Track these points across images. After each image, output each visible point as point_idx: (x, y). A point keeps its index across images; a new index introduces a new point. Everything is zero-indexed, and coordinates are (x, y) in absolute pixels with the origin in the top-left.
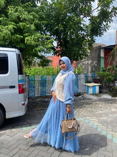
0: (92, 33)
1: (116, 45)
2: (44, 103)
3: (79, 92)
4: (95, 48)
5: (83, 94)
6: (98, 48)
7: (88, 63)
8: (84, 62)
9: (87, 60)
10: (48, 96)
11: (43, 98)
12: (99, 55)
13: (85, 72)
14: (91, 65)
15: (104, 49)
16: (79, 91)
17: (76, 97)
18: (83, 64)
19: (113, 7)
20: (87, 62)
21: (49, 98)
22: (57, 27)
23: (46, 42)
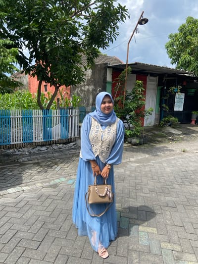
0: (90, 41)
1: (127, 66)
2: (6, 158)
3: (69, 138)
4: (99, 66)
5: (75, 140)
6: (103, 66)
7: (88, 90)
8: (83, 88)
9: (87, 85)
10: (13, 145)
11: (4, 149)
12: (105, 78)
13: (84, 103)
14: (93, 94)
15: (112, 69)
16: (70, 135)
17: (65, 146)
18: (82, 91)
19: (119, 5)
20: (87, 87)
21: (16, 148)
22: (27, 26)
23: (3, 51)
